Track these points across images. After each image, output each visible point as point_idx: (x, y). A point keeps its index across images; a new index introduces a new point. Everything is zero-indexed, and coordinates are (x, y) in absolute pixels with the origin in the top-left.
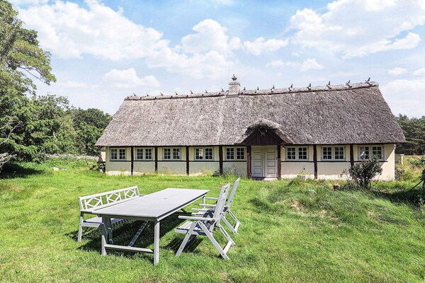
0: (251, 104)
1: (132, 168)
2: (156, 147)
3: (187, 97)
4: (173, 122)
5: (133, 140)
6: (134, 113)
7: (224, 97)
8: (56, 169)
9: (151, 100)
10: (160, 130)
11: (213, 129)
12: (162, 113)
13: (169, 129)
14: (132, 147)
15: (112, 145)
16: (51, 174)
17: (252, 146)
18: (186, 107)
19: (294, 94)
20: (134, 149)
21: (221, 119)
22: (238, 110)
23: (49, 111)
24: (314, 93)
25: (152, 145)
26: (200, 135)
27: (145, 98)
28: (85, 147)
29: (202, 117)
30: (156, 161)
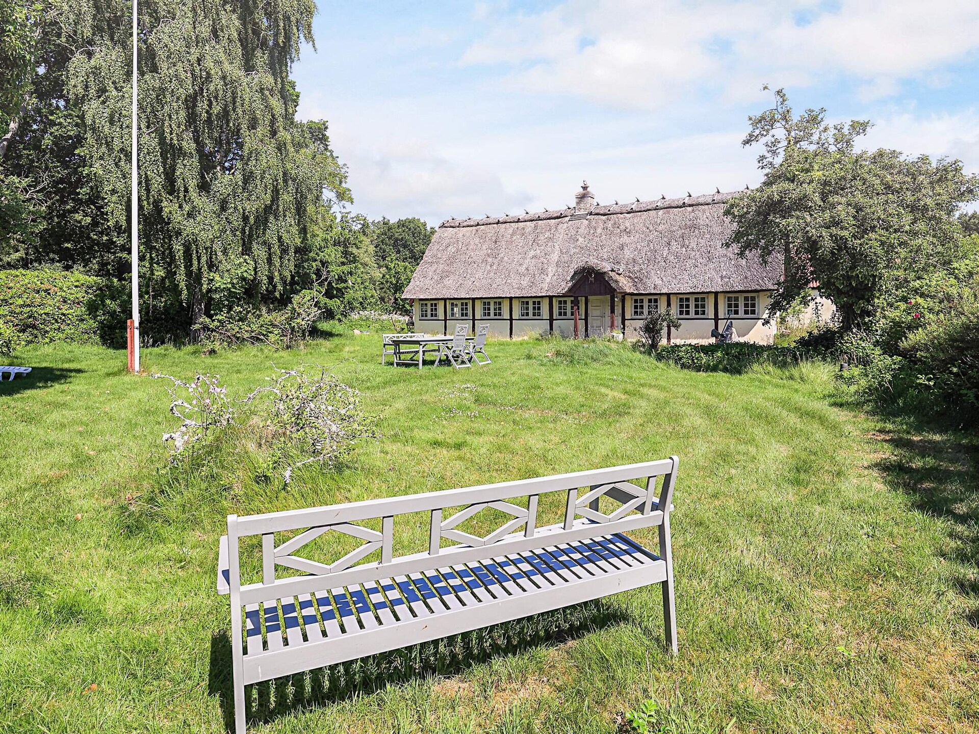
0: (599, 231)
1: (446, 330)
2: (474, 300)
3: (519, 221)
4: (496, 261)
5: (445, 289)
6: (449, 249)
7: (567, 219)
8: (357, 332)
9: (472, 226)
10: (479, 274)
11: (543, 271)
12: (484, 247)
13: (489, 272)
14: (445, 300)
15: (422, 297)
16: (352, 338)
17: (589, 297)
18: (515, 238)
19: (661, 212)
20: (447, 301)
21: (555, 257)
22: (581, 239)
23: (342, 239)
24: (690, 209)
25: (468, 296)
26: (525, 282)
27: (465, 224)
28: (393, 301)
29: (532, 253)
30: (474, 320)
